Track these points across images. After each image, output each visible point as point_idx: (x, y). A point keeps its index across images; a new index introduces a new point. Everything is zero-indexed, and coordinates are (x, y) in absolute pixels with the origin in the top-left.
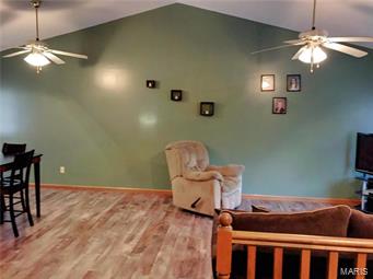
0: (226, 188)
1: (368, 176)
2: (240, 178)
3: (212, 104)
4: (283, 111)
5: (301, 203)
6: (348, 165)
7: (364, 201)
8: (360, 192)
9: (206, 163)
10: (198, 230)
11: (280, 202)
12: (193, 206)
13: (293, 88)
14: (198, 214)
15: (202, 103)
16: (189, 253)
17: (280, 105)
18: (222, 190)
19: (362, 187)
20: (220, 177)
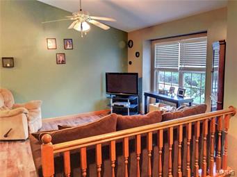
0: (30, 118)
1: (112, 96)
2: (40, 109)
3: (12, 58)
4: (63, 62)
5: (79, 117)
6: (102, 91)
7: (112, 109)
8: (109, 105)
9: (12, 103)
10: (13, 152)
11: (67, 120)
12: (6, 136)
13: (68, 47)
14: (10, 141)
15: (3, 58)
16: (9, 170)
17: (61, 58)
18: (28, 120)
19: (110, 102)
20: (26, 111)
